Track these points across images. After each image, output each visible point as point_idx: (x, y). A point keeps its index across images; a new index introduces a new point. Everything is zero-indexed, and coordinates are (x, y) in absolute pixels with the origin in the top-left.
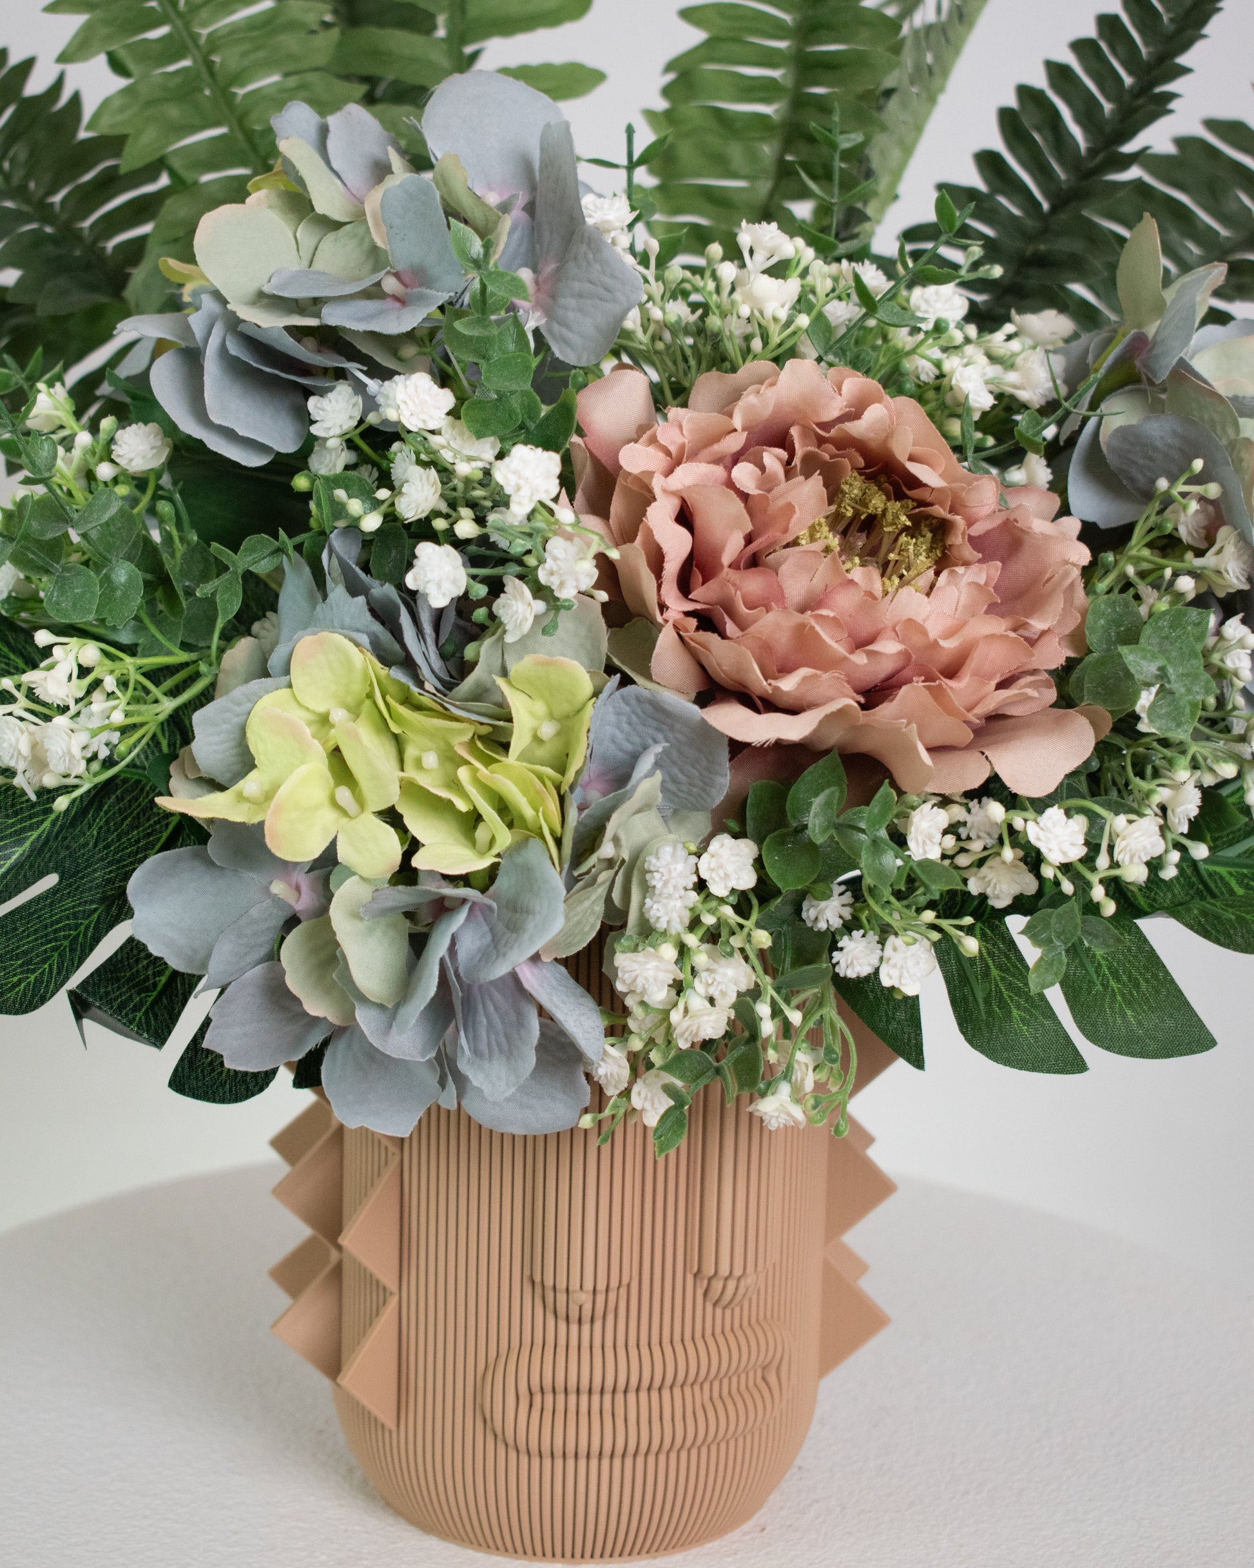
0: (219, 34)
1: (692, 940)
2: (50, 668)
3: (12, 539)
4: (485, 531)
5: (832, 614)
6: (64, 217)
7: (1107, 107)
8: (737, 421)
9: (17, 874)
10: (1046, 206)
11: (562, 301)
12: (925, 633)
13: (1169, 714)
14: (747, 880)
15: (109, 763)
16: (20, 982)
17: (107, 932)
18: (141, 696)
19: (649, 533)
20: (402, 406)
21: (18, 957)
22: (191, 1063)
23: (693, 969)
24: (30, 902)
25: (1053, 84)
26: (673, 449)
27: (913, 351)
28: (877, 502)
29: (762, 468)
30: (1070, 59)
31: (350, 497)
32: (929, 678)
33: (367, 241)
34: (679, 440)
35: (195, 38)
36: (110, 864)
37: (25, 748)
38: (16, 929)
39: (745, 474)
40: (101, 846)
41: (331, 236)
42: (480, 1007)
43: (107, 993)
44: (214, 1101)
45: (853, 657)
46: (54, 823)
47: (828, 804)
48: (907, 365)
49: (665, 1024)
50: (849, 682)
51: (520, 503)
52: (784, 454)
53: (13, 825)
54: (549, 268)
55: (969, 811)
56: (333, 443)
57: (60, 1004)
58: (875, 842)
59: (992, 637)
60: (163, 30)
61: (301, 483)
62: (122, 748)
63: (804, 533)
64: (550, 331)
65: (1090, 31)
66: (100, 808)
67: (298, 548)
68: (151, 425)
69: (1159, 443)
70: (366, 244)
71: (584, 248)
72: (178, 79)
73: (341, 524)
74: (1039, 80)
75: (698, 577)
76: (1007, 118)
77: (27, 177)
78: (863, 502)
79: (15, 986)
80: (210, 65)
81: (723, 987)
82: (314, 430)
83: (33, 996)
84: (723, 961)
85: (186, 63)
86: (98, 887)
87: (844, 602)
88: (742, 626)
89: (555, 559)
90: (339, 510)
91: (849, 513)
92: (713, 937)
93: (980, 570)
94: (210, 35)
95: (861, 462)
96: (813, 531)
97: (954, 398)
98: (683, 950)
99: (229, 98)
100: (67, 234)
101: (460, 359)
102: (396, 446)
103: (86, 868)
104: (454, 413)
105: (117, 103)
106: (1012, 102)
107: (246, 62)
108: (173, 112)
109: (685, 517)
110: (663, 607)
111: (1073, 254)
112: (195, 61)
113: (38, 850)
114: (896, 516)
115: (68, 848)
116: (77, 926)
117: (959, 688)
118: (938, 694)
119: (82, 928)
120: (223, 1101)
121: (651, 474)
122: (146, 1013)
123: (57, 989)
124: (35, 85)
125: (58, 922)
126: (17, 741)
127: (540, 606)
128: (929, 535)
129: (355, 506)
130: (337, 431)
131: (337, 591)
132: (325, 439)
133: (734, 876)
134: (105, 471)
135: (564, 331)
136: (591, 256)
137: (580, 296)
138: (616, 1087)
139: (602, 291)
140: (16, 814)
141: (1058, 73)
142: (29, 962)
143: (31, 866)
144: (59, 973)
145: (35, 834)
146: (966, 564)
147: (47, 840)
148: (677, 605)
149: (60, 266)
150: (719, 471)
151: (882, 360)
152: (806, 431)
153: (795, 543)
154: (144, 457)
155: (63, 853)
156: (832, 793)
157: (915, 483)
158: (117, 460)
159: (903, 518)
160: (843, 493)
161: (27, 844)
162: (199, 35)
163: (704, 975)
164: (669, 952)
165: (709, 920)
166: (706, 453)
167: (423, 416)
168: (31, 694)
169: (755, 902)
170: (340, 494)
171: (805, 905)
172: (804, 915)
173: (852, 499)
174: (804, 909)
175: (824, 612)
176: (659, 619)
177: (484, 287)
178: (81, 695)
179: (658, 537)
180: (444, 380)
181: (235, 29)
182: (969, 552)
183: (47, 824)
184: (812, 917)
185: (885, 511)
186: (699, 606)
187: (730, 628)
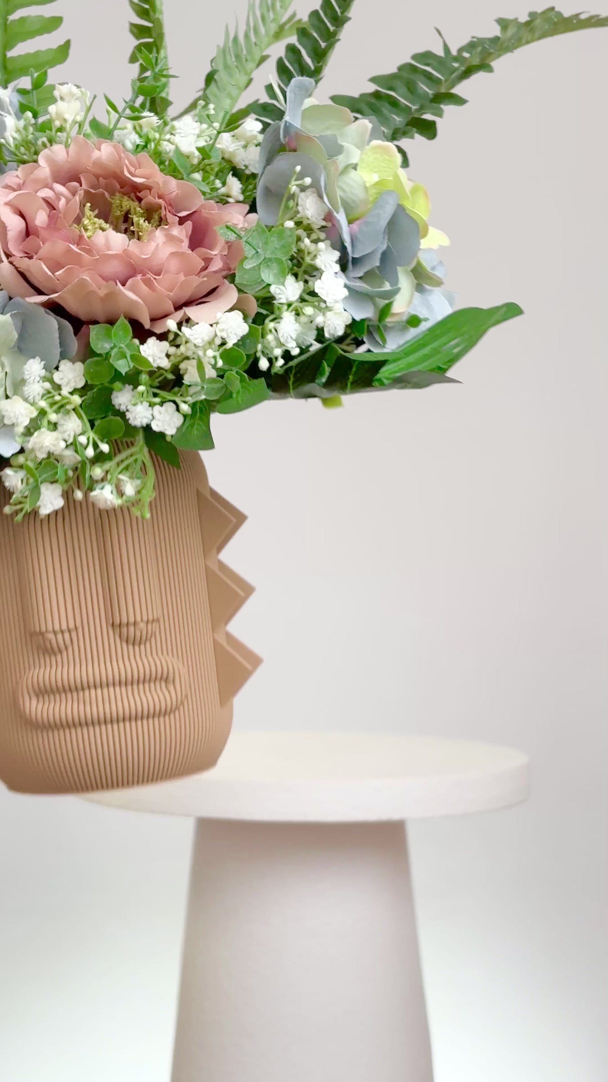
8: (41, 162)
28: (127, 204)
32: (143, 275)
52: (76, 185)
78: (121, 206)
91: (118, 213)
93: (178, 228)
95: (118, 186)
98: (42, 413)
109: (20, 214)
110: (9, 255)
117: (162, 280)
118: (147, 282)
128: (157, 219)
148: (17, 253)
159: (139, 210)
160: (113, 204)
171: (113, 396)
172: (113, 402)
173: (117, 206)
174: (113, 398)
185: (130, 207)
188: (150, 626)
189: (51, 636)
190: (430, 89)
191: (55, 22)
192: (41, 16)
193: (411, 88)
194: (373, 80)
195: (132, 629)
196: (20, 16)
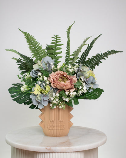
35: (40, 56)
52: (59, 75)
60: (38, 56)
72: (39, 58)
75: (54, 81)
78: (63, 78)
95: (63, 76)
109: (53, 79)
114: (65, 78)
157: (65, 76)
188: (62, 120)
189: (52, 120)
190: (99, 59)
191: (61, 48)
192: (59, 47)
193: (97, 59)
196: (57, 47)
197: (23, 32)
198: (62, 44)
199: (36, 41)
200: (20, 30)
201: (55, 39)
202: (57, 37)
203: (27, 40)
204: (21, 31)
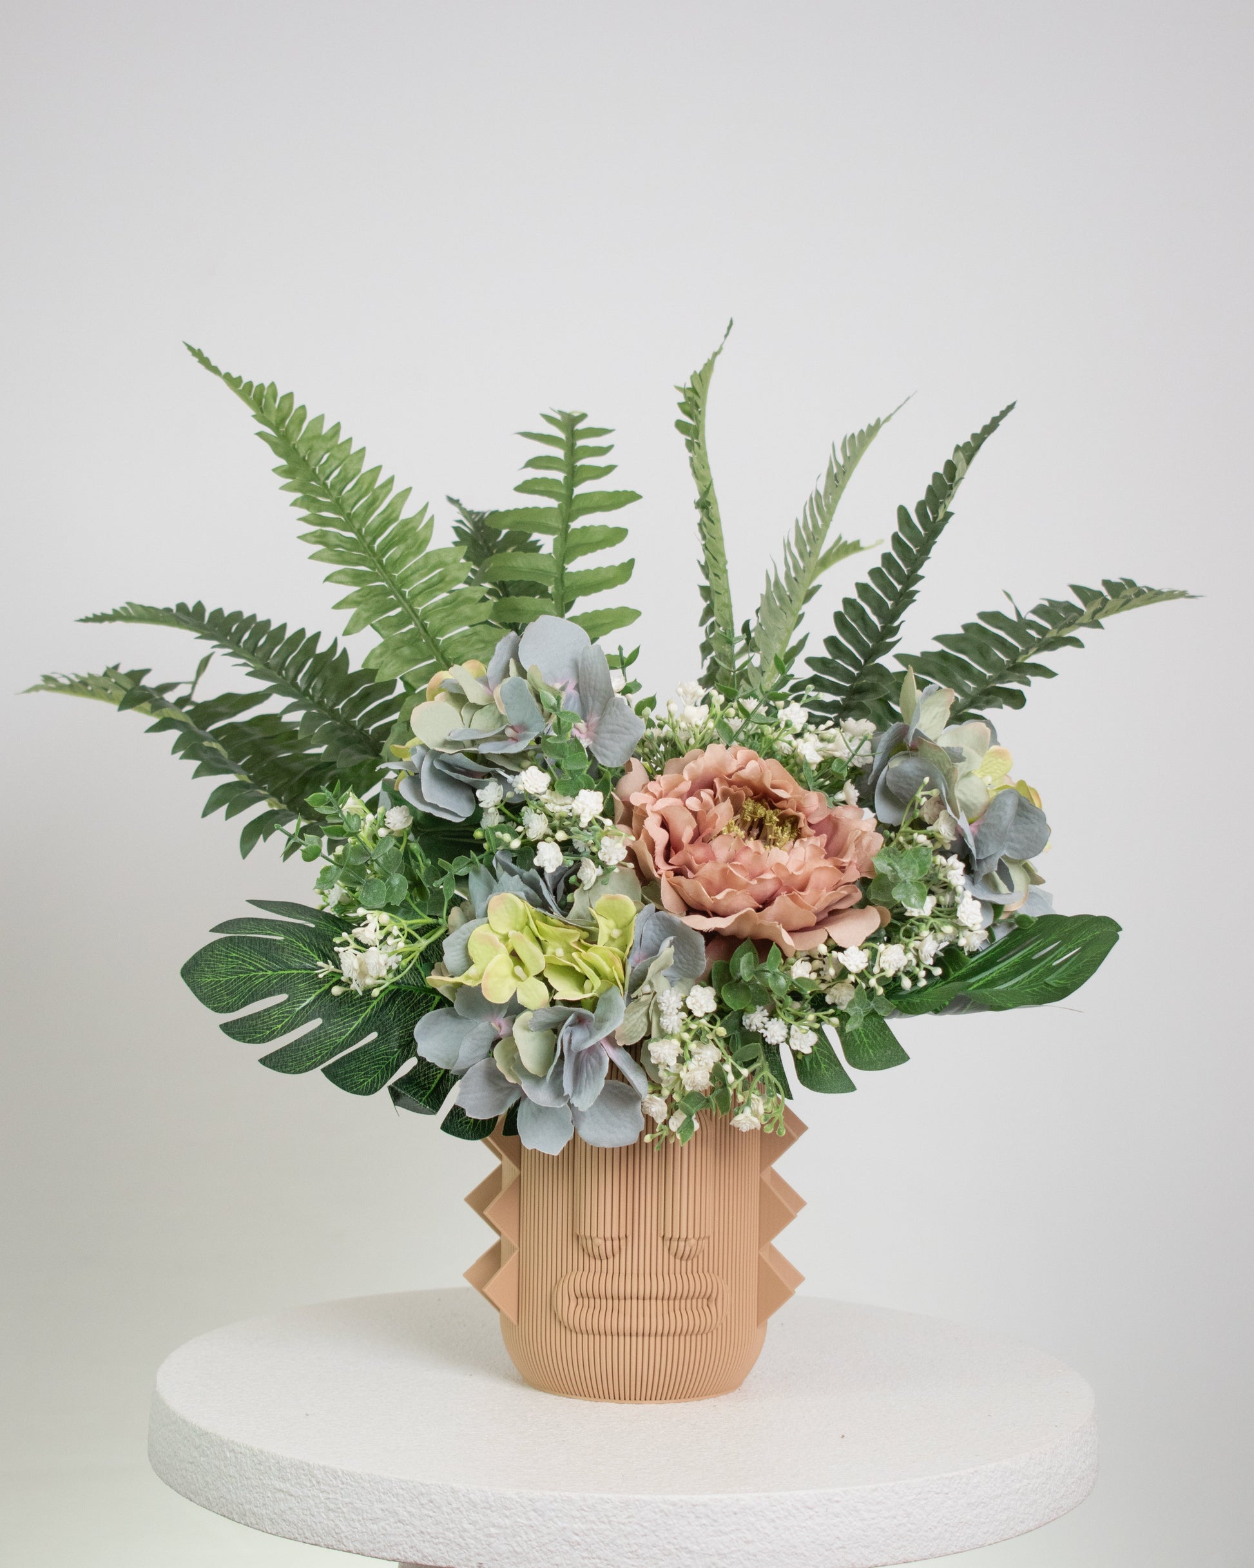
0: (428, 609)
1: (687, 1037)
2: (366, 925)
3: (342, 867)
4: (570, 837)
5: (739, 864)
6: (344, 716)
7: (890, 603)
8: (686, 775)
9: (356, 1034)
10: (862, 661)
11: (602, 735)
12: (787, 870)
13: (903, 892)
14: (712, 1007)
15: (398, 971)
16: (364, 1081)
17: (403, 1063)
18: (411, 939)
19: (647, 833)
20: (525, 783)
21: (362, 1071)
22: (450, 1121)
23: (690, 1052)
24: (365, 1046)
25: (860, 596)
26: (657, 794)
27: (777, 739)
28: (761, 811)
29: (701, 799)
30: (867, 580)
31: (503, 833)
32: (789, 891)
33: (497, 712)
34: (659, 789)
35: (415, 612)
36: (402, 1028)
37: (356, 966)
38: (359, 1058)
39: (692, 803)
40: (396, 1020)
41: (478, 712)
42: (585, 1071)
43: (407, 1088)
44: (464, 1138)
45: (751, 882)
46: (372, 1009)
47: (749, 962)
48: (776, 746)
49: (679, 1082)
50: (751, 896)
51: (585, 817)
52: (711, 792)
53: (352, 1011)
54: (594, 719)
55: (824, 963)
56: (492, 810)
57: (384, 1093)
58: (774, 975)
59: (820, 868)
60: (399, 610)
61: (478, 834)
62: (404, 963)
63: (724, 829)
64: (595, 750)
65: (878, 563)
66: (394, 1002)
67: (481, 861)
68: (403, 807)
69: (911, 775)
70: (497, 715)
71: (615, 708)
72: (409, 636)
73: (501, 848)
74: (853, 594)
75: (673, 851)
76: (839, 617)
77: (322, 697)
78: (754, 813)
79: (361, 1083)
80: (424, 626)
81: (706, 1060)
82: (481, 805)
83: (371, 1088)
84: (704, 1047)
85: (412, 626)
86: (397, 1040)
87: (745, 858)
88: (694, 872)
89: (606, 847)
90: (499, 842)
91: (749, 819)
92: (697, 1037)
93: (817, 840)
94: (423, 610)
95: (751, 793)
96: (729, 826)
97: (800, 759)
98: (683, 1044)
99: (434, 643)
100: (348, 725)
101: (550, 761)
102: (524, 809)
103: (390, 1030)
104: (552, 787)
105: (378, 651)
106: (841, 608)
107: (443, 623)
108: (406, 651)
109: (664, 825)
110: (657, 869)
111: (873, 684)
112: (416, 625)
113: (367, 1021)
114: (771, 818)
115: (380, 1020)
116: (388, 1059)
117: (807, 896)
118: (794, 899)
119: (391, 1060)
120: (468, 1138)
121: (645, 805)
122: (427, 1098)
123: (382, 1086)
124: (322, 647)
125: (379, 1056)
126: (352, 963)
127: (599, 871)
128: (790, 826)
129: (507, 837)
130: (492, 804)
131: (504, 876)
132: (488, 809)
133: (705, 1006)
134: (382, 832)
135: (604, 751)
136: (618, 712)
137: (612, 732)
138: (661, 1118)
139: (624, 729)
140: (353, 1006)
141: (862, 588)
142: (367, 1073)
143: (363, 1029)
144: (382, 1078)
145: (364, 1015)
146: (809, 836)
147: (370, 1017)
148: (664, 868)
149: (346, 742)
150: (679, 801)
151: (763, 746)
152: (722, 780)
153: (720, 834)
154: (401, 822)
155: (379, 1023)
156: (750, 956)
157: (779, 799)
158: (388, 826)
159: (775, 818)
160: (745, 809)
161: (360, 1020)
162: (418, 610)
163: (696, 1056)
164: (676, 1043)
165: (694, 1026)
166: (672, 793)
167: (536, 786)
168: (357, 941)
169: (718, 1019)
170: (499, 834)
171: (744, 1018)
172: (744, 1024)
173: (749, 812)
174: (744, 1020)
175: (735, 863)
176: (656, 875)
177: (559, 719)
178: (382, 938)
179: (650, 834)
180: (544, 767)
181: (436, 606)
182: (808, 830)
183: (369, 1010)
184: (748, 1024)
185: (766, 815)
186: (675, 867)
187: (690, 874)
188: (700, 1242)
189: (601, 1242)
190: (1006, 656)
191: (618, 535)
192: (605, 527)
193: (983, 654)
194: (939, 639)
195: (682, 1244)
196: (583, 525)
197: (233, 382)
198: (632, 497)
199: (366, 466)
200: (205, 362)
201: (559, 453)
202: (573, 435)
203: (282, 462)
204: (215, 370)
